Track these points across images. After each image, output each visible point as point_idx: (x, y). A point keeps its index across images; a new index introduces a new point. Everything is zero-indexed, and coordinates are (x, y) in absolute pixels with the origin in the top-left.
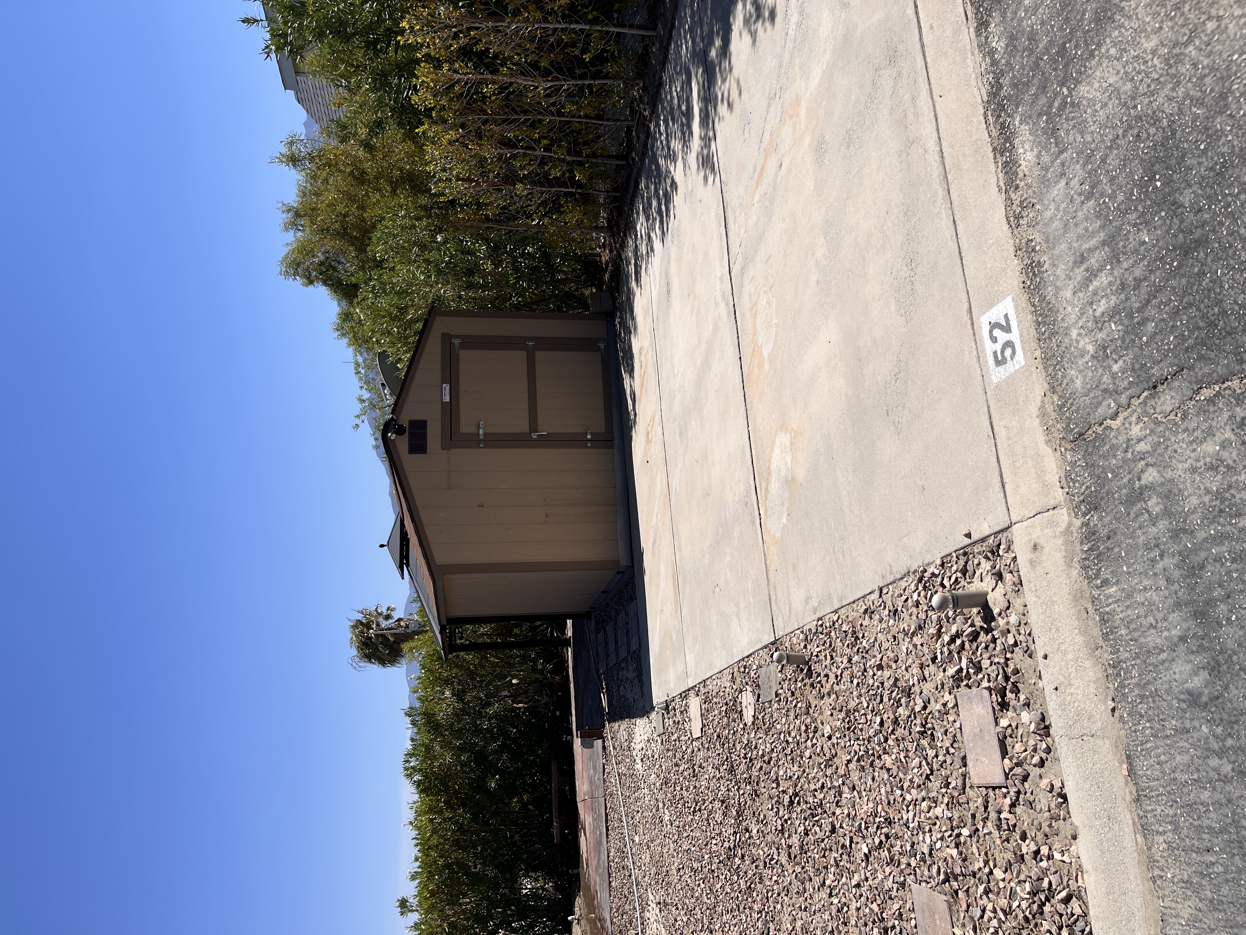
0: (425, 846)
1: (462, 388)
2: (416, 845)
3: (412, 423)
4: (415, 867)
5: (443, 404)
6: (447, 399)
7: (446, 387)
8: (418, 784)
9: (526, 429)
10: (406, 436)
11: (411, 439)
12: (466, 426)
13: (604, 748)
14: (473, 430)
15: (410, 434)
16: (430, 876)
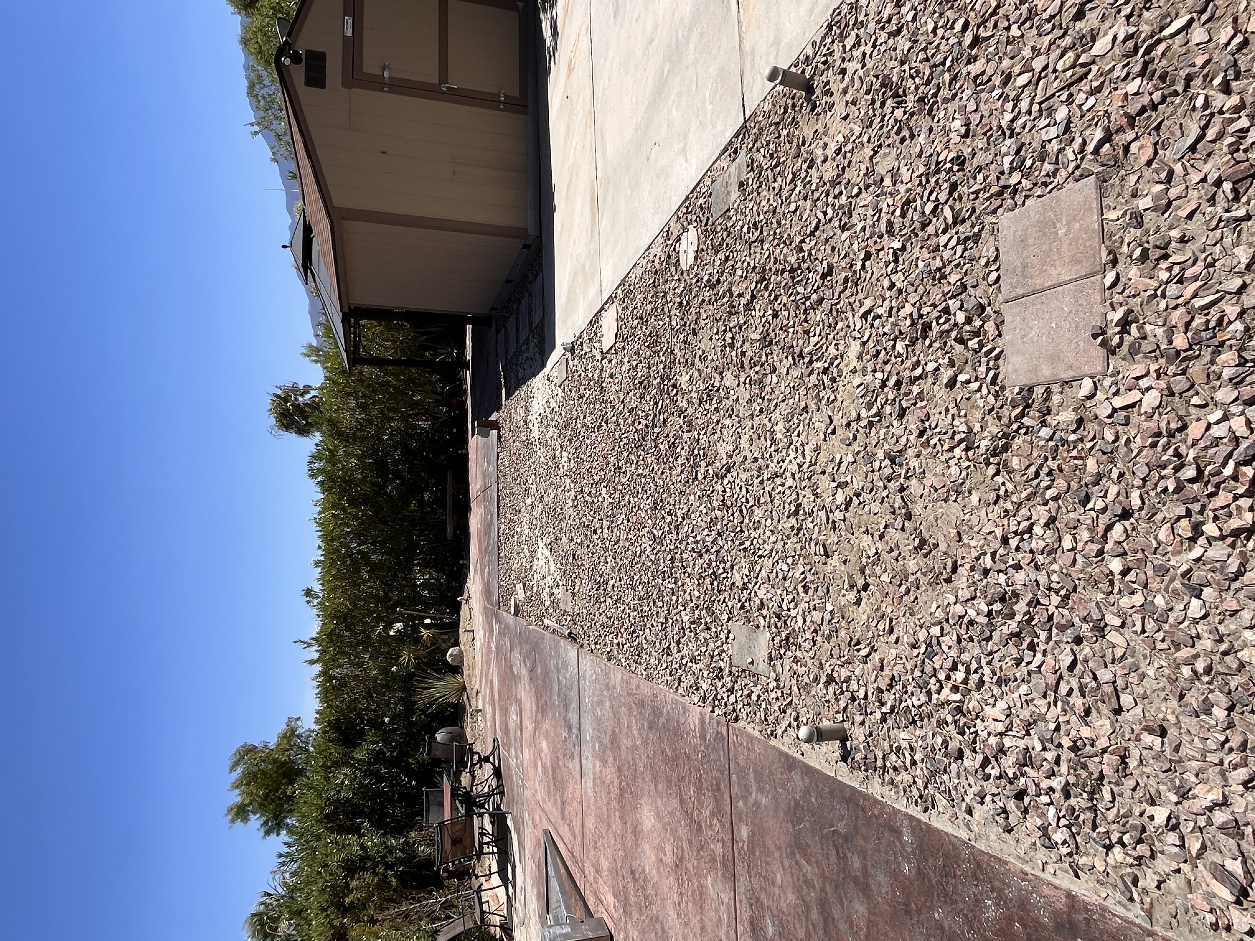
0: (328, 538)
1: (366, 25)
2: (319, 537)
3: (309, 53)
4: (319, 555)
5: (345, 38)
6: (349, 33)
7: (349, 20)
8: (321, 483)
9: (435, 80)
10: (302, 67)
11: (307, 70)
12: (370, 66)
13: (499, 437)
14: (378, 72)
15: (307, 65)
16: (333, 564)
